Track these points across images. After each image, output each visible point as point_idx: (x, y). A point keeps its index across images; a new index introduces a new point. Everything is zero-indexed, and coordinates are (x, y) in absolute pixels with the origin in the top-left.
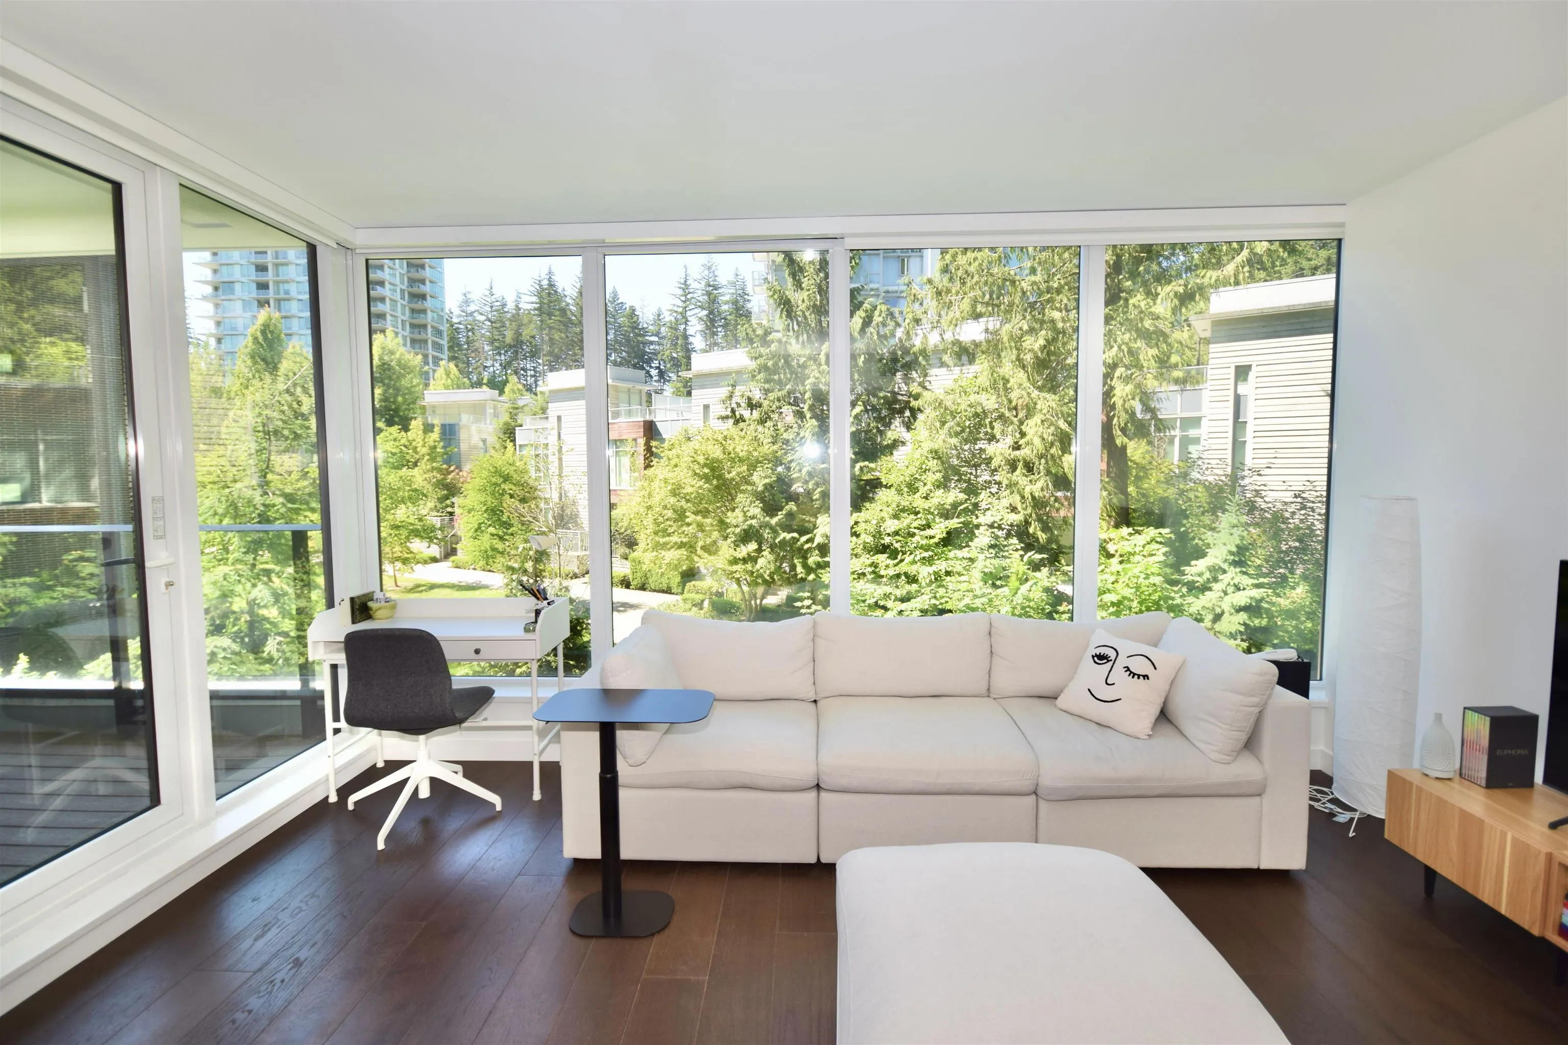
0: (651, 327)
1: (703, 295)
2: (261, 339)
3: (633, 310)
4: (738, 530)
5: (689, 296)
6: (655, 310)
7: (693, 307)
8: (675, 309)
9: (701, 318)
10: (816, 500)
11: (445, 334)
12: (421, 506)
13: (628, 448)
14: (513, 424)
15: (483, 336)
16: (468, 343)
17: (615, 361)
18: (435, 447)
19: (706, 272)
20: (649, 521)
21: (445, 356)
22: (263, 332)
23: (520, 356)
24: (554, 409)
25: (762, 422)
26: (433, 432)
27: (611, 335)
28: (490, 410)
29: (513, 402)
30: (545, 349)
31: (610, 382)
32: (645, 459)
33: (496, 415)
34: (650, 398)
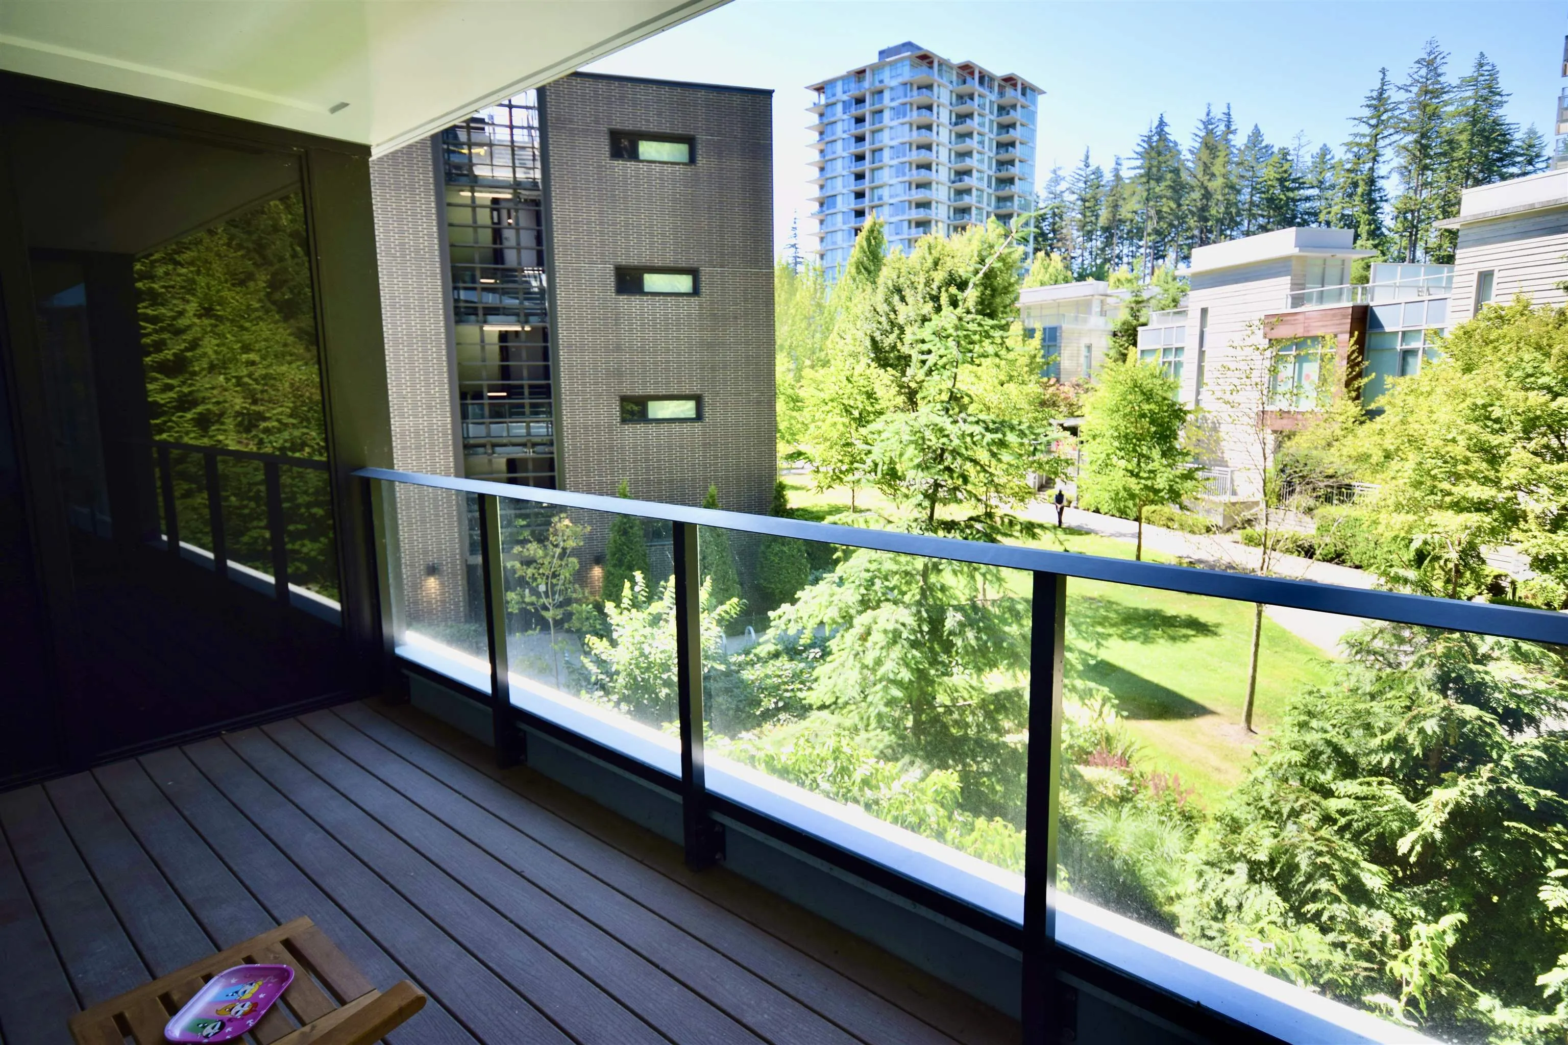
0: (1310, 175)
1: (1412, 109)
2: (865, 248)
3: (1285, 154)
5: (1384, 117)
6: (1316, 149)
7: (1392, 131)
8: (1358, 140)
9: (1405, 148)
13: (1322, 350)
14: (1135, 322)
15: (1072, 219)
18: (1035, 356)
19: (1423, 71)
22: (868, 239)
23: (1115, 240)
24: (1196, 300)
26: (1033, 338)
27: (1245, 196)
28: (1096, 308)
29: (1137, 293)
30: (1150, 226)
31: (1296, 251)
32: (1352, 364)
33: (1103, 313)
34: (1368, 267)
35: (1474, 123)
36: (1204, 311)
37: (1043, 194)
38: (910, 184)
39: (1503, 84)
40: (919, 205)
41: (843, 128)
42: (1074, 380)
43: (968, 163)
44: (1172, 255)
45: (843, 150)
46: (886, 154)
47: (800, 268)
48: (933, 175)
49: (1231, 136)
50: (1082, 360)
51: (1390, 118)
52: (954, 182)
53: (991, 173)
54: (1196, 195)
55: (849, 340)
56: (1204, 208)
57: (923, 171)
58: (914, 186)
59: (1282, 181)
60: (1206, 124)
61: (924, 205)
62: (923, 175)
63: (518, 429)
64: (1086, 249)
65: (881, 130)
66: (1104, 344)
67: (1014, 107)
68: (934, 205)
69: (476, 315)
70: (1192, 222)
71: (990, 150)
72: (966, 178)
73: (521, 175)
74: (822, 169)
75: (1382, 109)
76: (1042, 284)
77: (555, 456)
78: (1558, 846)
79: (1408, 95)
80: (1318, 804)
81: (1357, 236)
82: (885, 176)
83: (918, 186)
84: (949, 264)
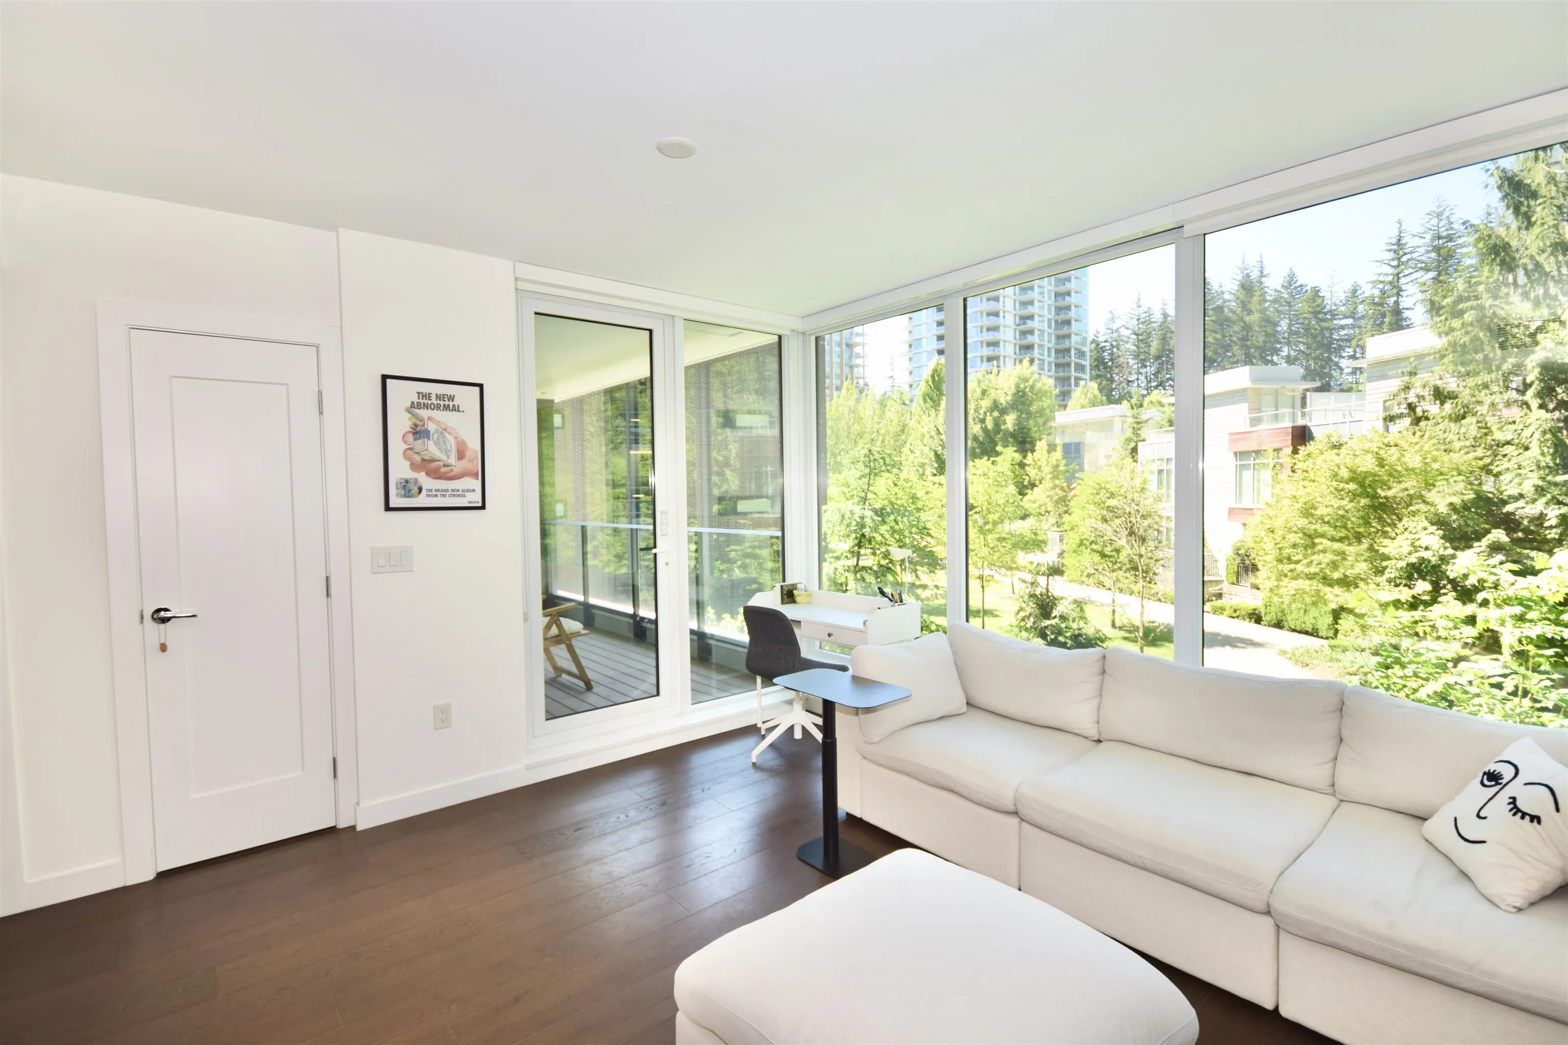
0: (1343, 309)
1: (1428, 252)
2: (930, 383)
3: (1316, 291)
4: (1402, 564)
5: (1404, 259)
6: (1348, 286)
7: (1411, 270)
8: (1382, 278)
9: (1423, 283)
10: (1551, 527)
11: (1088, 354)
12: (1044, 522)
13: (1269, 459)
14: (1136, 439)
15: (1127, 350)
16: (1112, 360)
17: (1288, 357)
18: (1057, 466)
19: (1435, 221)
20: (1269, 545)
21: (1087, 377)
22: (933, 376)
25: (1459, 418)
26: (1055, 451)
27: (1284, 325)
28: (1117, 427)
31: (1249, 384)
33: (1123, 431)
37: (1102, 331)
38: (982, 328)
40: (989, 344)
43: (1030, 310)
48: (1001, 321)
49: (1263, 279)
51: (1409, 260)
52: (1018, 325)
53: (1051, 317)
54: (1237, 328)
55: (918, 453)
56: (1245, 339)
57: (992, 318)
58: (985, 330)
59: (1316, 313)
60: (1243, 270)
61: (994, 344)
62: (993, 321)
64: (1141, 373)
68: (1002, 344)
70: (1236, 349)
71: (1049, 298)
72: (1029, 322)
75: (1401, 253)
76: (1083, 407)
79: (1423, 241)
83: (988, 329)
84: (993, 394)
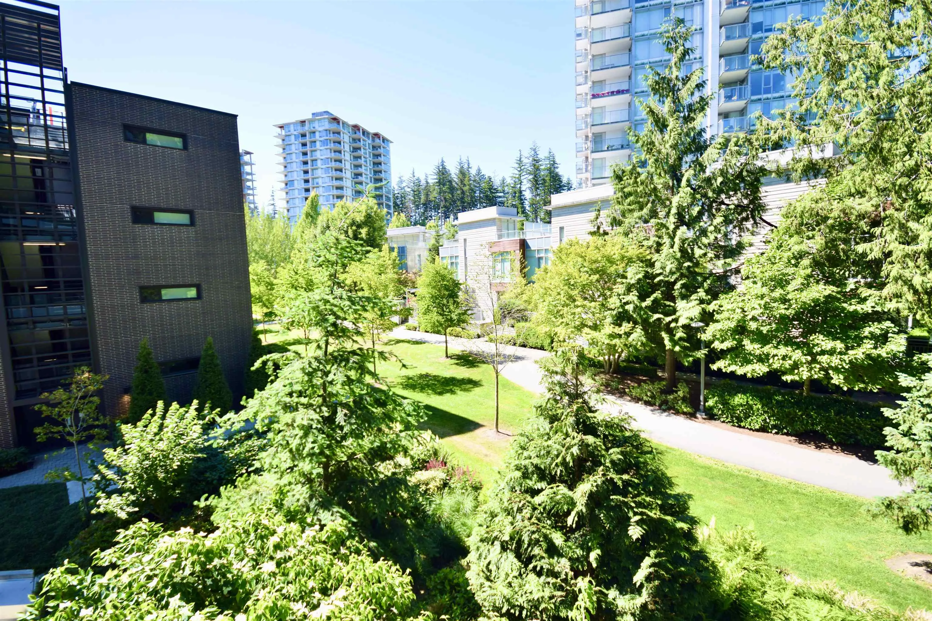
0: (500, 188)
1: (531, 166)
2: (310, 206)
3: (490, 179)
5: (522, 168)
6: (501, 178)
7: (525, 173)
8: (514, 176)
9: (530, 180)
11: (391, 199)
13: (510, 257)
14: (438, 245)
15: (410, 199)
16: (402, 204)
18: (395, 260)
19: (532, 153)
22: (312, 202)
23: (428, 209)
24: (461, 235)
26: (394, 252)
27: (477, 194)
28: (421, 238)
29: (437, 232)
30: (442, 204)
31: (497, 216)
32: (522, 263)
33: (424, 241)
34: (523, 225)
35: (550, 173)
36: (465, 240)
37: (396, 187)
38: (332, 178)
39: (557, 161)
40: (338, 188)
41: (296, 148)
42: (414, 271)
43: (360, 170)
44: (452, 217)
45: (297, 159)
46: (319, 163)
47: (276, 216)
48: (343, 175)
49: (470, 170)
50: (417, 262)
52: (354, 178)
53: (371, 176)
54: (459, 192)
56: (463, 198)
57: (338, 172)
58: (334, 179)
59: (490, 189)
60: (460, 163)
61: (340, 188)
62: (339, 174)
63: (57, 310)
64: (416, 212)
65: (315, 151)
66: (426, 254)
67: (380, 147)
68: (345, 188)
69: (17, 235)
70: (459, 203)
71: (370, 165)
72: (359, 177)
73: (52, 145)
74: (285, 167)
76: (397, 227)
77: (88, 326)
78: (633, 505)
80: (530, 502)
81: (518, 213)
82: (319, 173)
83: (336, 179)
84: (352, 215)
